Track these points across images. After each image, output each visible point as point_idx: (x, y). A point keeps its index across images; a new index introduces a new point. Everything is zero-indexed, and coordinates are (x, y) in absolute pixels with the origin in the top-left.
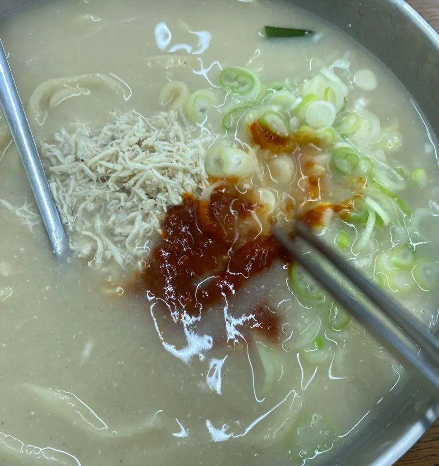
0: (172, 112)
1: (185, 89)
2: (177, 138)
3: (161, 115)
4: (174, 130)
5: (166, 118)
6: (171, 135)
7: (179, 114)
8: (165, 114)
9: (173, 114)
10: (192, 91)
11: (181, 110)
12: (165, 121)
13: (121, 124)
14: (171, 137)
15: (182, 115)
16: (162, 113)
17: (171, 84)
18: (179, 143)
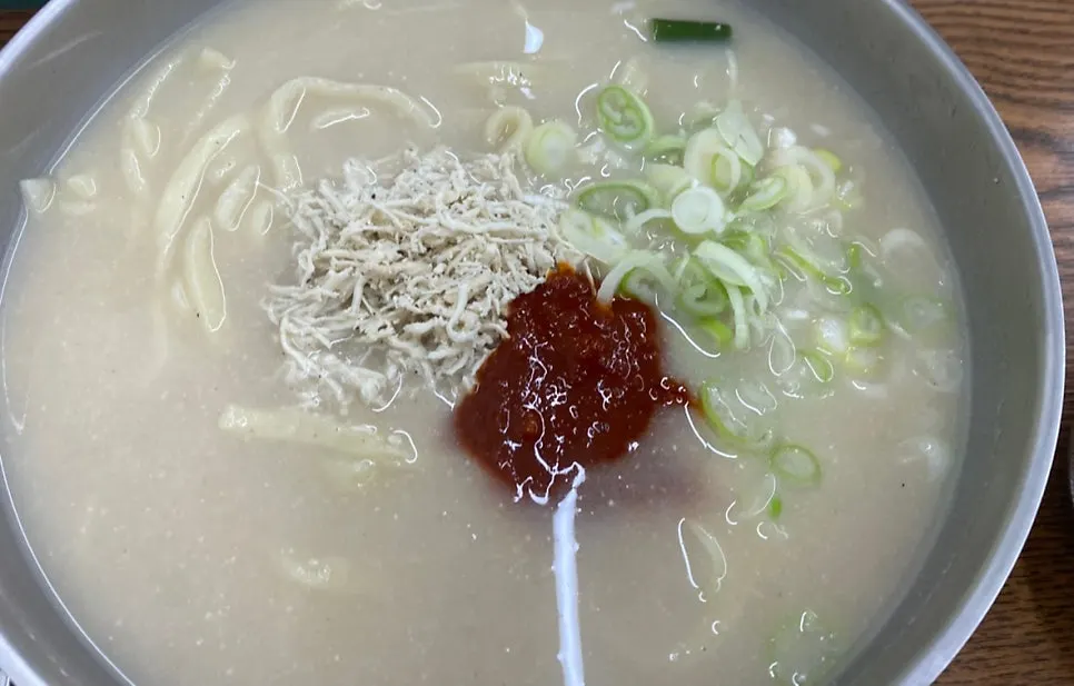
0: (505, 155)
1: (526, 119)
2: (513, 196)
3: (488, 158)
4: (506, 182)
5: (496, 165)
6: (504, 191)
7: (515, 157)
8: (495, 158)
9: (507, 158)
10: (536, 123)
11: (520, 151)
12: (494, 170)
13: (427, 172)
14: (504, 195)
15: (521, 159)
16: (490, 155)
17: (504, 111)
18: (513, 202)
